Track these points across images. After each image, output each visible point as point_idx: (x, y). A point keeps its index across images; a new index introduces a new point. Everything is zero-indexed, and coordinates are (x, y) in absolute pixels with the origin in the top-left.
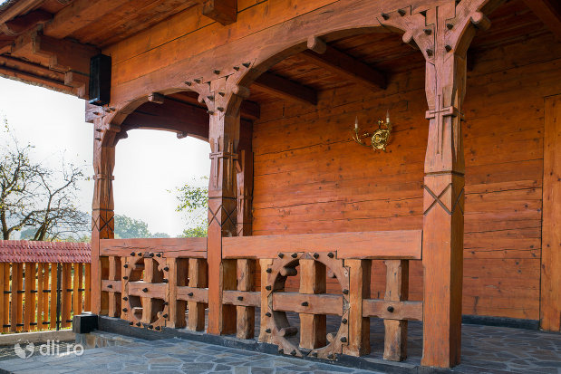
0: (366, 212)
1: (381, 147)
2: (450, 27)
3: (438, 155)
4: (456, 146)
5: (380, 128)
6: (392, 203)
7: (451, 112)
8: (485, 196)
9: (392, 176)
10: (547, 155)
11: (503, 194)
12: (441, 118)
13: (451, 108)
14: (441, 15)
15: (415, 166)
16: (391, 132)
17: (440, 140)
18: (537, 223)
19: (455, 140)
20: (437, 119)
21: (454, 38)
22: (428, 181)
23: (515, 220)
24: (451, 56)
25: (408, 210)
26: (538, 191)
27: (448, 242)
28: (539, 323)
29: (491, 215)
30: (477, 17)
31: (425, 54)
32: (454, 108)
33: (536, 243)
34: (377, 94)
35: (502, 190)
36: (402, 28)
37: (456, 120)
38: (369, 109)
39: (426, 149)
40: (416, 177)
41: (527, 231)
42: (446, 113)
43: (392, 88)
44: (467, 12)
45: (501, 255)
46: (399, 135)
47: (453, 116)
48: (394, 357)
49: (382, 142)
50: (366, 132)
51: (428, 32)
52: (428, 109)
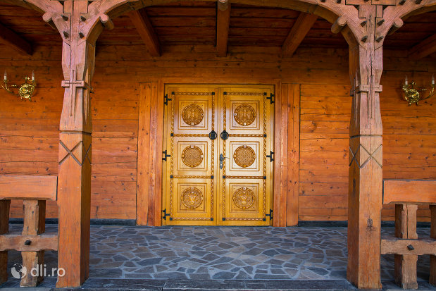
0: (13, 145)
1: (27, 97)
2: (84, 19)
3: (72, 117)
4: (86, 112)
5: (27, 82)
6: (36, 139)
7: (83, 85)
8: (103, 140)
9: (36, 119)
10: (140, 118)
11: (114, 139)
12: (74, 89)
13: (83, 82)
14: (76, 8)
15: (54, 115)
16: (36, 87)
17: (73, 105)
18: (134, 159)
19: (86, 107)
20: (71, 88)
21: (86, 28)
22: (62, 137)
23: (122, 157)
24: (83, 42)
25: (48, 146)
26: (136, 139)
27: (79, 187)
28: (136, 221)
29: (107, 153)
30: (105, 19)
31: (62, 35)
32: (85, 83)
33: (134, 171)
34: (25, 57)
35: (113, 137)
36: (43, 8)
37: (86, 92)
38: (17, 67)
39: (62, 104)
40: (54, 122)
41: (128, 164)
42: (79, 85)
43: (37, 55)
44: (97, 12)
45: (113, 179)
46: (42, 91)
47: (84, 88)
48: (31, 284)
49: (28, 93)
50: (15, 83)
51: (65, 18)
52: (64, 80)
